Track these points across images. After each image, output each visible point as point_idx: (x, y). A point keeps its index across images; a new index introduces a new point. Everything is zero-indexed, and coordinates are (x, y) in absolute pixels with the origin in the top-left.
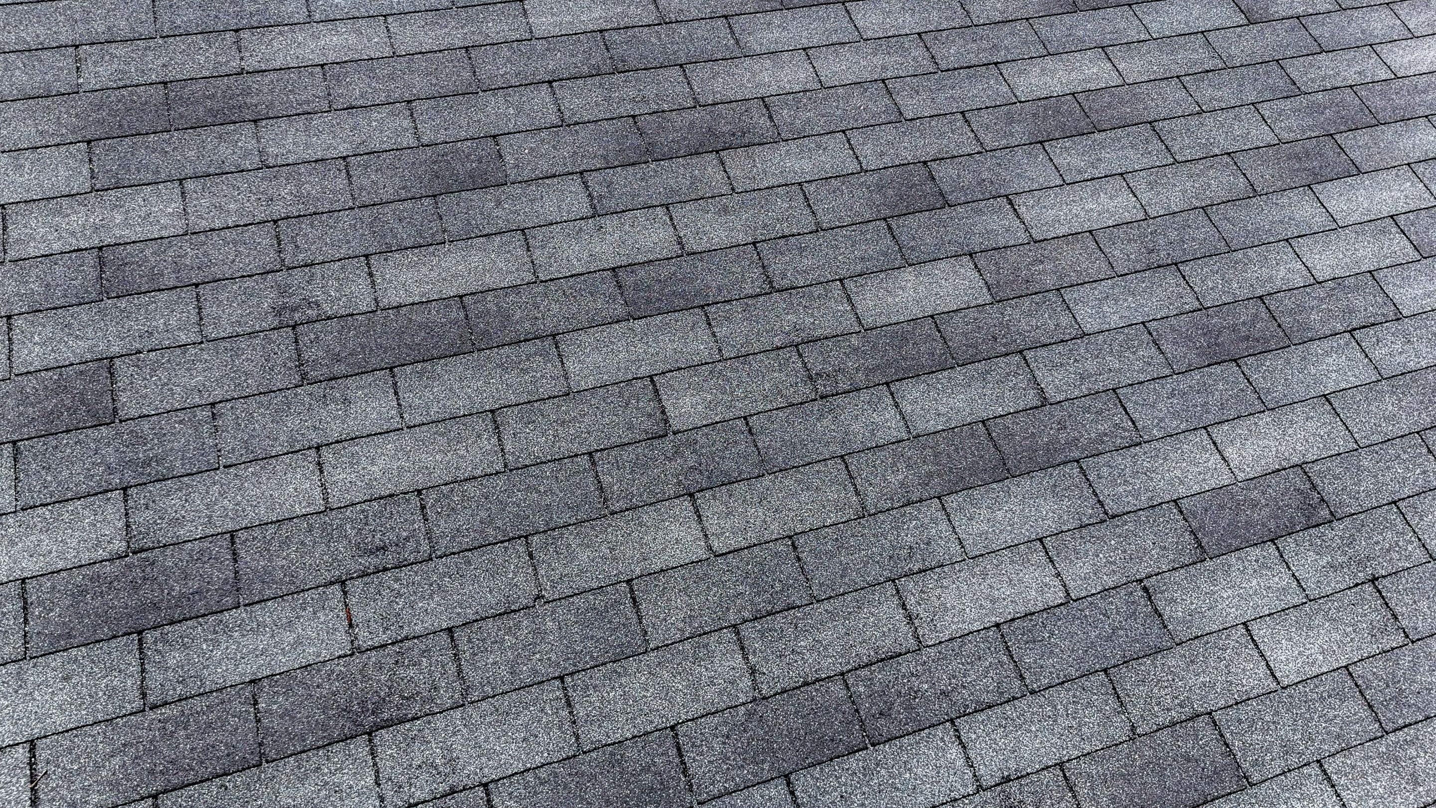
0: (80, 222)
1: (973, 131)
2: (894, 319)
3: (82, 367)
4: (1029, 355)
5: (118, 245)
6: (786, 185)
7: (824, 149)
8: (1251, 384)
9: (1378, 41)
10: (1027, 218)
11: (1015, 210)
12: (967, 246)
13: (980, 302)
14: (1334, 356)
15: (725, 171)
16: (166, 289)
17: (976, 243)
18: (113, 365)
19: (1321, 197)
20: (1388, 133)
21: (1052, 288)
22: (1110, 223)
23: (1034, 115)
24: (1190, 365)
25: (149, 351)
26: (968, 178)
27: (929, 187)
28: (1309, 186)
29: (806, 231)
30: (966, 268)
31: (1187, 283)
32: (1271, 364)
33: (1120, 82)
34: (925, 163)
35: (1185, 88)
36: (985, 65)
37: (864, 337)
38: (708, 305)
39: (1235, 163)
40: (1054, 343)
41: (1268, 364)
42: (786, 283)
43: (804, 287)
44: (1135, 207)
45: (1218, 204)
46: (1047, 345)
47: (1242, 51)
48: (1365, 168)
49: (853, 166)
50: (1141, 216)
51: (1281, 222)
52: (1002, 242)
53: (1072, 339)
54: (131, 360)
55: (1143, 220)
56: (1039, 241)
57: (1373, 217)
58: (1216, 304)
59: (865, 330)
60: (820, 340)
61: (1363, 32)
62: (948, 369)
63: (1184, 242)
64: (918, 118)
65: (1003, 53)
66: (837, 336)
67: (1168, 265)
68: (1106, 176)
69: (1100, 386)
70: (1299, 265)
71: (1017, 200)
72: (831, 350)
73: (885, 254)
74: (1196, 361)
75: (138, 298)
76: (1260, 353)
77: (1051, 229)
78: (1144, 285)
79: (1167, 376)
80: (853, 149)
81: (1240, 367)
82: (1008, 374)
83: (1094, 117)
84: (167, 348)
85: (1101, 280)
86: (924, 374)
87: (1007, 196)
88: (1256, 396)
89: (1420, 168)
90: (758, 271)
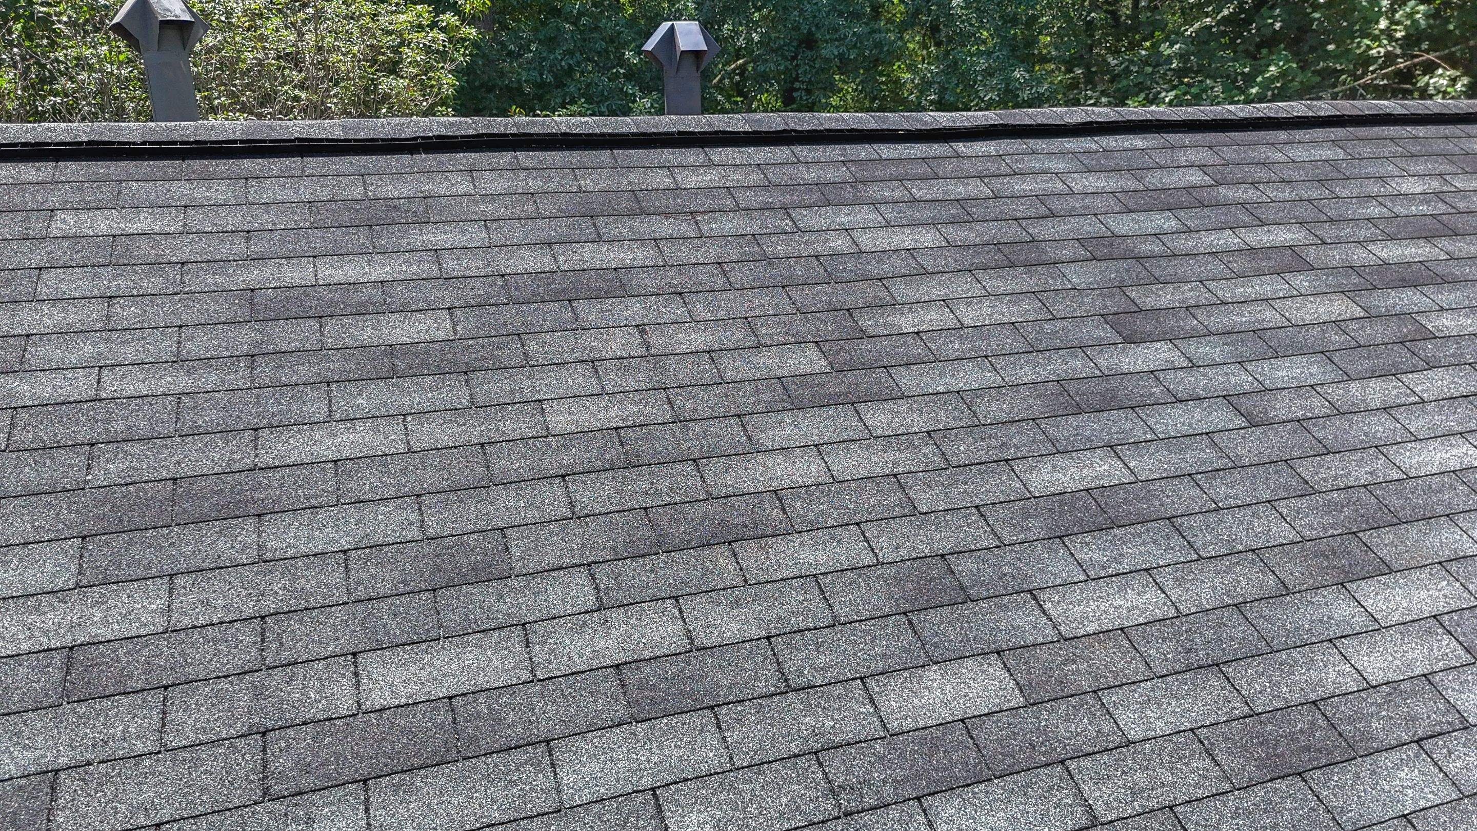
0: (56, 620)
1: (989, 525)
2: (921, 724)
3: (22, 782)
4: (1072, 765)
5: (91, 644)
6: (801, 577)
7: (839, 541)
8: (1321, 801)
9: (1382, 443)
10: (1053, 613)
11: (1040, 606)
12: (994, 643)
13: (1013, 704)
14: (1406, 769)
15: (738, 563)
16: (133, 692)
17: (1003, 640)
19: (1356, 595)
20: (1413, 532)
21: (1089, 690)
22: (1141, 620)
23: (1050, 510)
24: (1251, 779)
25: (99, 763)
26: (988, 572)
27: (948, 580)
28: (1342, 584)
29: (822, 625)
30: (995, 669)
31: (1233, 685)
32: (1340, 779)
33: (1132, 479)
34: (942, 556)
35: (1198, 485)
36: (995, 461)
37: (890, 743)
38: (719, 705)
39: (1262, 560)
40: (1097, 753)
41: (1336, 779)
42: (803, 681)
43: (821, 686)
44: (1165, 604)
45: (1252, 602)
46: (1090, 754)
47: (1249, 451)
48: (1396, 566)
49: (869, 559)
50: (1172, 613)
51: (1321, 621)
52: (1030, 640)
53: (1116, 748)
54: (78, 773)
55: (1176, 617)
56: (1070, 639)
57: (1416, 617)
58: (1268, 709)
59: (891, 736)
60: (842, 746)
61: (1366, 434)
62: (984, 781)
63: (1222, 641)
64: (932, 512)
65: (1012, 451)
66: (861, 742)
67: (1209, 666)
68: (1131, 572)
69: (1154, 803)
70: (1348, 668)
71: (1042, 596)
72: (855, 758)
73: (907, 651)
74: (1257, 775)
75: (100, 703)
76: (1324, 766)
77: (1080, 626)
78: (1186, 688)
79: (1227, 792)
80: (868, 542)
81: (1306, 782)
82: (1051, 788)
83: (1111, 512)
84: (120, 759)
85: (1140, 682)
86: (958, 787)
87: (1030, 591)
88: (1329, 816)
89: (1454, 567)
90: (772, 668)
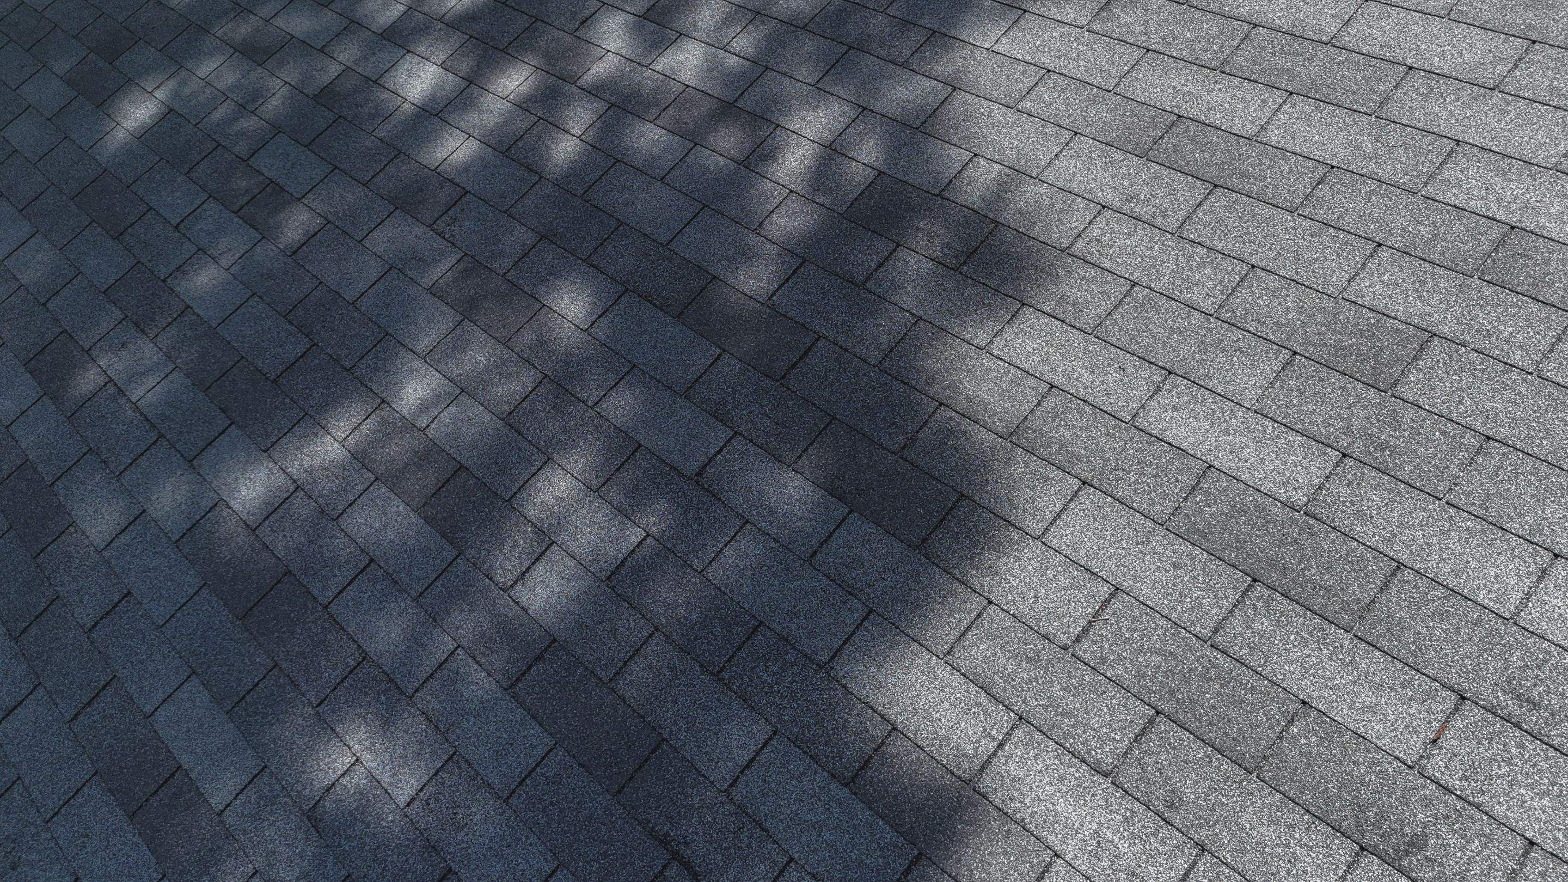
18: (1430, 341)
